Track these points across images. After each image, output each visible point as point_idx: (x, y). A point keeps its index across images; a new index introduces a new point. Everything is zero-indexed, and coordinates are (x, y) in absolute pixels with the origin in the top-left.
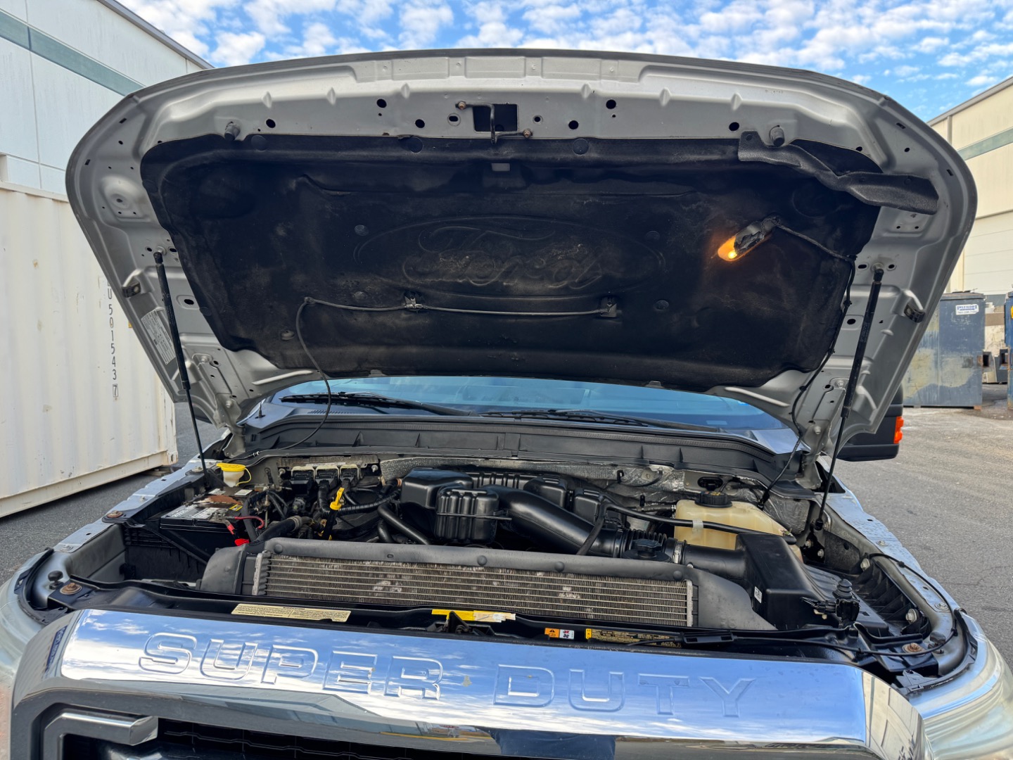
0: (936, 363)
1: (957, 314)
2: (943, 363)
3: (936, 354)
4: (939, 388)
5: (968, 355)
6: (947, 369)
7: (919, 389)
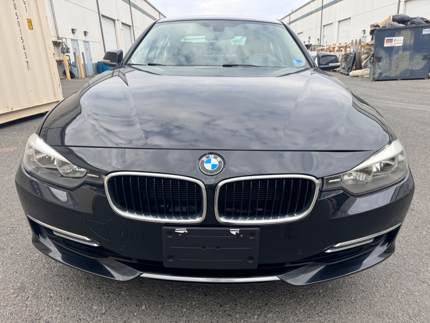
0: (410, 58)
1: (423, 34)
2: (414, 58)
3: (411, 54)
4: (410, 71)
5: (425, 54)
6: (415, 61)
7: (401, 71)
